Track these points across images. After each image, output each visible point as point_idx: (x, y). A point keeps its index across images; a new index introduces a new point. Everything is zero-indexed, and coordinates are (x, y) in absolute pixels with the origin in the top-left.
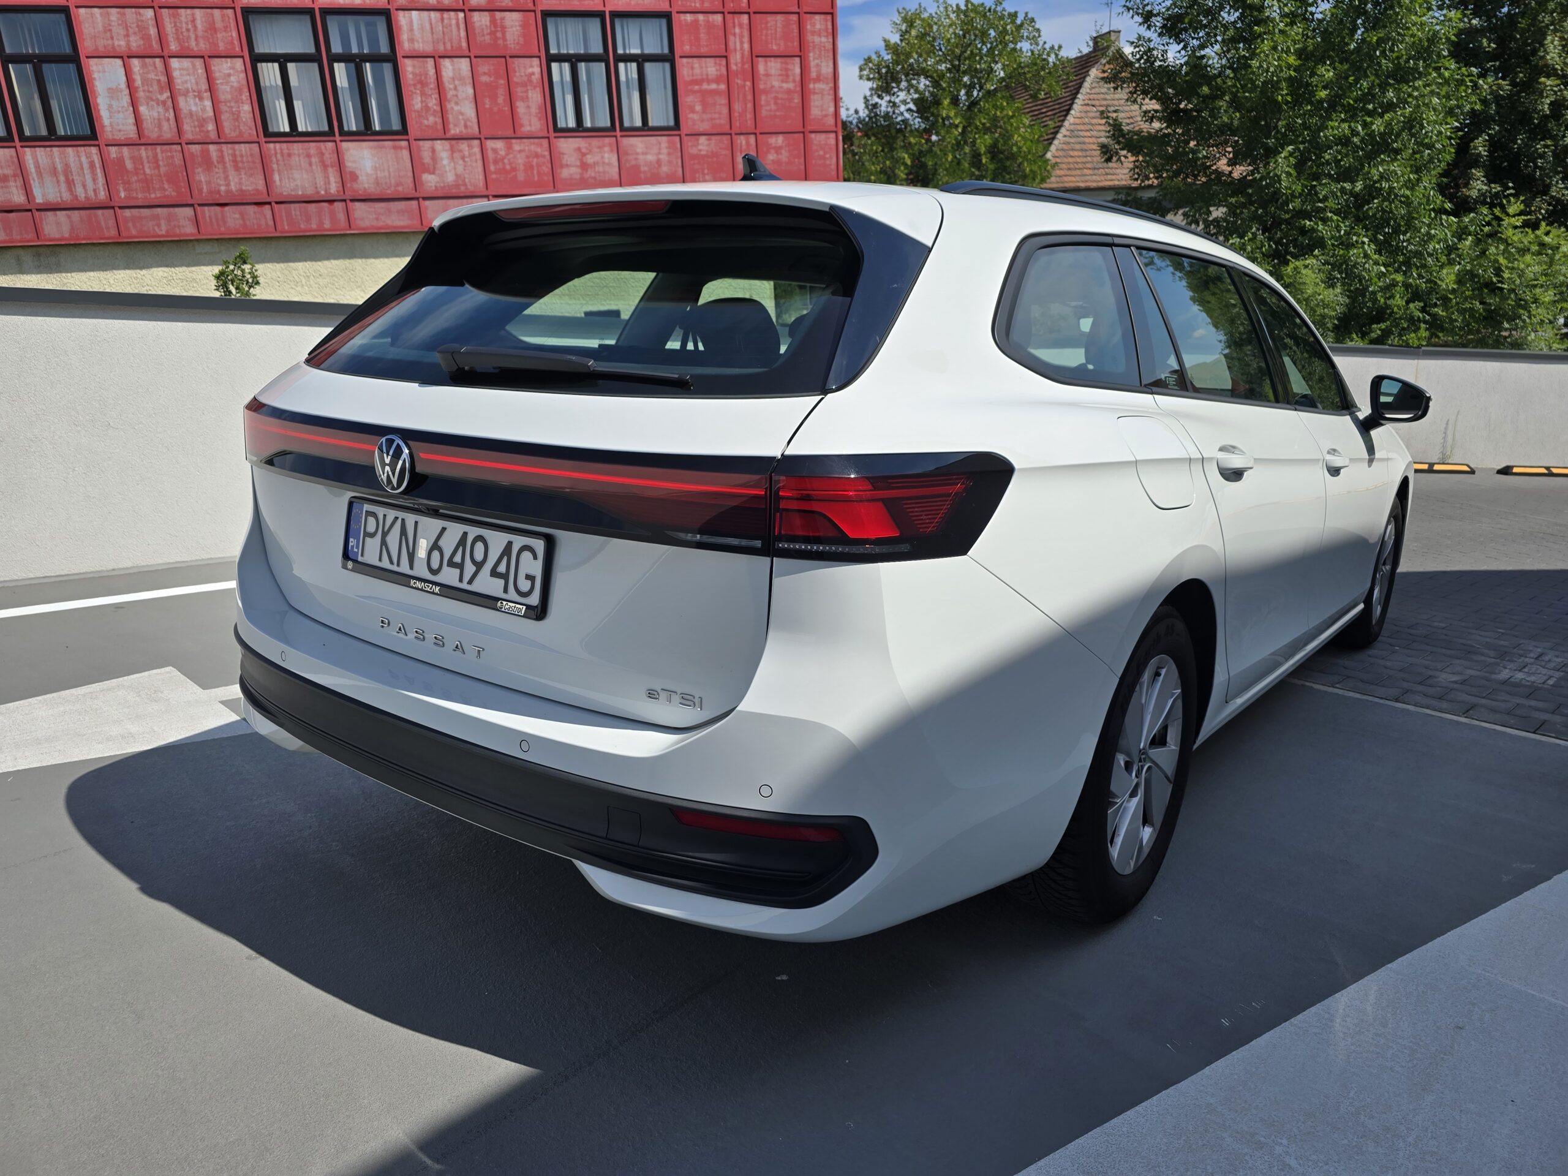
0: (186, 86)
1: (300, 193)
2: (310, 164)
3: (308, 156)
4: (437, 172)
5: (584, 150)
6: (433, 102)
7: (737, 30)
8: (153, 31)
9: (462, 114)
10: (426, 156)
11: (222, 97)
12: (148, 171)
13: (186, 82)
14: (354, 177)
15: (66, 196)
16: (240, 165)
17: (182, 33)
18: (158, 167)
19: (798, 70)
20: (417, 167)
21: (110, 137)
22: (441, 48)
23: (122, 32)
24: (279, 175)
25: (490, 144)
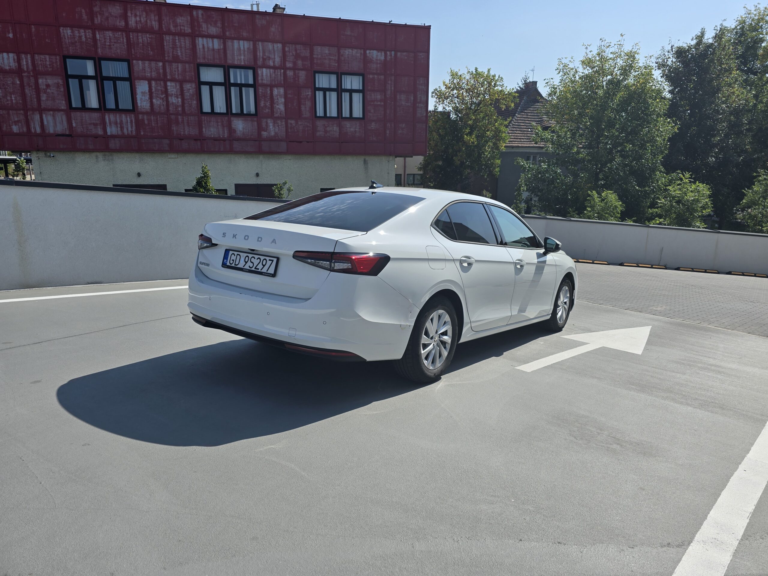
0: (172, 92)
1: (213, 136)
2: (218, 126)
3: (217, 122)
4: (268, 131)
5: (326, 125)
6: (268, 104)
7: (390, 82)
8: (161, 71)
9: (279, 109)
10: (264, 125)
11: (186, 98)
12: (153, 125)
13: (172, 91)
14: (235, 131)
15: (120, 133)
16: (190, 124)
17: (173, 72)
18: (157, 123)
19: (412, 98)
20: (260, 129)
21: (140, 110)
22: (274, 83)
23: (149, 70)
24: (205, 129)
25: (290, 121)
